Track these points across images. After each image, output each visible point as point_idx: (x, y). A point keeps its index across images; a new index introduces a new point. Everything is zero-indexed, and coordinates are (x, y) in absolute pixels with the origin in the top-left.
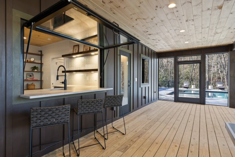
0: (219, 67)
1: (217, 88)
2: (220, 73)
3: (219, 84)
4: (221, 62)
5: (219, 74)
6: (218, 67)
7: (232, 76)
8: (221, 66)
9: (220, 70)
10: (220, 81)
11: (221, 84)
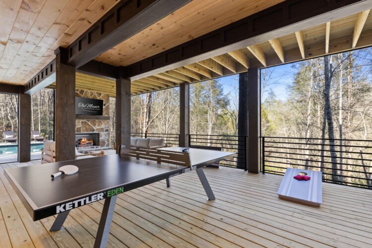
0: (8, 109)
1: (4, 141)
2: (10, 118)
3: (8, 135)
4: (11, 104)
5: (8, 120)
6: (6, 110)
7: (23, 123)
8: (11, 108)
9: (9, 114)
10: (9, 131)
11: (11, 135)
